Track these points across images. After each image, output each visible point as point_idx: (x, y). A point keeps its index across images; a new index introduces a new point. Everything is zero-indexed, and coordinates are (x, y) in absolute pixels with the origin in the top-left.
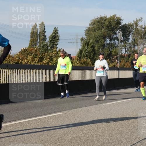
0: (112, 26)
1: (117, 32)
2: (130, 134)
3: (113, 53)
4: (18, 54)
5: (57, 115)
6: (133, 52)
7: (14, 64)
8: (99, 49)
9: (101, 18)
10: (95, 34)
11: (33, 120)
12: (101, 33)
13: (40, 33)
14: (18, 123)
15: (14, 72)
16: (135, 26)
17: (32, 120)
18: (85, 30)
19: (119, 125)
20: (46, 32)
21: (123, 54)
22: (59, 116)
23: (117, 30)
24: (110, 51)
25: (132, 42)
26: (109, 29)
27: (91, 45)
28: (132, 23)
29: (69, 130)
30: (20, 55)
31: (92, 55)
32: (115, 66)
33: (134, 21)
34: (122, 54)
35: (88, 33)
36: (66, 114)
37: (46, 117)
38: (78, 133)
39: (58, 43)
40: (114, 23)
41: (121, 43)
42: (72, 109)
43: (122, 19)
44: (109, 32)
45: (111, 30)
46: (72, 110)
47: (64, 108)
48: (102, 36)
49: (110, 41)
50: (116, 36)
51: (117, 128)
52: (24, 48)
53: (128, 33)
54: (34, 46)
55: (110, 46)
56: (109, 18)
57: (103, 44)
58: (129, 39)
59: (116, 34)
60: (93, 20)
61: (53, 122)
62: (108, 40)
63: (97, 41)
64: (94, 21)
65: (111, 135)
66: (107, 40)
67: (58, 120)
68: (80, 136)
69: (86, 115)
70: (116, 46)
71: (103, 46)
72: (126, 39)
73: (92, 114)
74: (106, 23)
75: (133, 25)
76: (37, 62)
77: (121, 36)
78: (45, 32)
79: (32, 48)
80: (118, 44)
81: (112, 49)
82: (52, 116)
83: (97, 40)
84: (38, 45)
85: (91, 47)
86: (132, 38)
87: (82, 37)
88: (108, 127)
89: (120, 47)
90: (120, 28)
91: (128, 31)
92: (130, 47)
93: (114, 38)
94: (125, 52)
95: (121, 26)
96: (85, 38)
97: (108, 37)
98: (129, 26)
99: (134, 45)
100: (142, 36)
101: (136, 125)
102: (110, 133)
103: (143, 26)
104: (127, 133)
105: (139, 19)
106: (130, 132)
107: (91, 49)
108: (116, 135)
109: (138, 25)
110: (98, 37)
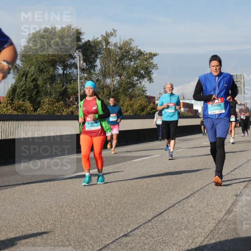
1: (75, 54)
2: (99, 228)
3: (70, 91)
6: (103, 89)
8: (46, 83)
10: (37, 59)
12: (48, 57)
16: (104, 44)
19: (81, 215)
24: (65, 87)
25: (101, 71)
27: (32, 78)
28: (99, 40)
31: (33, 95)
32: (72, 112)
33: (102, 35)
35: (26, 57)
41: (82, 74)
43: (82, 32)
44: (61, 55)
48: (50, 62)
49: (64, 70)
50: (73, 61)
51: (77, 220)
53: (93, 56)
57: (51, 75)
58: (96, 66)
59: (74, 58)
62: (60, 68)
63: (41, 71)
66: (58, 68)
69: (24, 200)
70: (73, 78)
71: (53, 79)
72: (91, 67)
73: (35, 197)
75: (100, 42)
77: (82, 62)
80: (77, 74)
81: (67, 83)
83: (41, 68)
85: (33, 81)
86: (101, 65)
88: (61, 218)
89: (80, 80)
90: (79, 48)
91: (93, 53)
92: (97, 80)
93: (70, 65)
95: (81, 44)
96: (21, 65)
97: (60, 63)
98: (95, 44)
99: (105, 76)
100: (117, 62)
101: (109, 212)
102: (65, 228)
103: (118, 45)
104: (95, 228)
105: (111, 33)
106: (99, 226)
107: (31, 83)
108: (75, 232)
109: (109, 43)
110: (43, 63)
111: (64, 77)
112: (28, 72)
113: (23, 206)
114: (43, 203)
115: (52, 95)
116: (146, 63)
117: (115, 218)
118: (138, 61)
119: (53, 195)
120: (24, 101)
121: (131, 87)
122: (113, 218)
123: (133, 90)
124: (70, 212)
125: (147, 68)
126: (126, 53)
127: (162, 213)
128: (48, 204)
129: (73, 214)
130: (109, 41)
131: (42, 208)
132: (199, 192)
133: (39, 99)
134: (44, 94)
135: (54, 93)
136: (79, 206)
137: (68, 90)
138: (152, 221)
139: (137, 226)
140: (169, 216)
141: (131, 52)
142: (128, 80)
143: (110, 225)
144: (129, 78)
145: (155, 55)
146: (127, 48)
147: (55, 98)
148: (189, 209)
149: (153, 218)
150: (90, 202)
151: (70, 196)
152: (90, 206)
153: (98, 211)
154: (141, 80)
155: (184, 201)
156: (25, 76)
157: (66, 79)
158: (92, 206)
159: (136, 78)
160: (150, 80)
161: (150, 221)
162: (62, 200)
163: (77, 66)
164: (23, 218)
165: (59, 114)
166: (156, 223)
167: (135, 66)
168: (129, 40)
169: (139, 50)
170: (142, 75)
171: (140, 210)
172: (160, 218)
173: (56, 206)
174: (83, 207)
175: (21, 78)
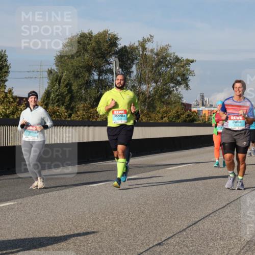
0: (102, 49)
1: (112, 60)
2: (132, 236)
5: (5, 206)
6: (138, 95)
8: (81, 88)
9: (83, 36)
10: (72, 64)
12: (84, 62)
16: (141, 49)
18: (56, 55)
19: (114, 222)
22: (9, 208)
23: (111, 56)
24: (99, 93)
25: (137, 76)
26: (97, 54)
27: (65, 83)
28: (135, 45)
29: (26, 233)
31: (67, 100)
33: (139, 41)
35: (61, 62)
36: (21, 204)
39: (7, 78)
40: (106, 45)
42: (32, 196)
43: (119, 37)
44: (97, 60)
45: (101, 57)
46: (32, 198)
47: (17, 194)
48: (85, 67)
49: (99, 75)
50: (109, 67)
51: (110, 227)
53: (129, 62)
55: (100, 84)
56: (96, 36)
57: (87, 80)
58: (132, 72)
59: (110, 64)
60: (69, 39)
62: (95, 74)
63: (76, 76)
65: (99, 240)
66: (93, 74)
67: (6, 216)
69: (57, 206)
70: (109, 84)
71: (88, 84)
72: (126, 73)
73: (68, 203)
74: (91, 44)
75: (137, 48)
77: (118, 68)
80: (113, 80)
81: (102, 89)
83: (76, 73)
85: (66, 86)
86: (137, 71)
87: (50, 69)
88: (94, 225)
90: (116, 53)
91: (129, 59)
92: (133, 87)
93: (105, 70)
95: (118, 50)
96: (56, 70)
97: (96, 68)
98: (131, 49)
99: (140, 83)
100: (153, 68)
101: (142, 220)
103: (155, 51)
104: (128, 236)
105: (148, 38)
106: (132, 234)
107: (65, 88)
108: (108, 240)
109: (146, 48)
110: (78, 69)
111: (99, 82)
112: (61, 77)
113: (57, 211)
114: (76, 210)
115: (87, 100)
116: (182, 69)
117: (149, 226)
118: (175, 68)
119: (86, 202)
120: (58, 106)
121: (167, 94)
122: (147, 226)
123: (169, 97)
124: (103, 219)
125: (184, 75)
126: (163, 59)
127: (197, 222)
128: (81, 210)
129: (106, 221)
130: (146, 47)
132: (236, 202)
133: (73, 104)
134: (79, 99)
135: (88, 99)
136: (112, 213)
138: (187, 230)
139: (171, 235)
140: (204, 226)
141: (168, 58)
142: (165, 87)
143: (144, 233)
144: (165, 84)
145: (192, 61)
146: (164, 54)
147: (90, 104)
148: (225, 220)
149: (188, 228)
150: (124, 209)
151: (104, 203)
153: (131, 218)
154: (177, 87)
155: (220, 211)
156: (58, 81)
157: (101, 84)
158: (125, 214)
159: (172, 85)
160: (187, 86)
161: (184, 230)
162: (96, 207)
163: (113, 72)
164: (56, 224)
165: (94, 120)
166: (191, 233)
167: (172, 72)
168: (166, 46)
169: (177, 57)
170: (178, 81)
171: (174, 219)
172: (195, 227)
173: (89, 213)
174: (117, 214)
175: (54, 83)
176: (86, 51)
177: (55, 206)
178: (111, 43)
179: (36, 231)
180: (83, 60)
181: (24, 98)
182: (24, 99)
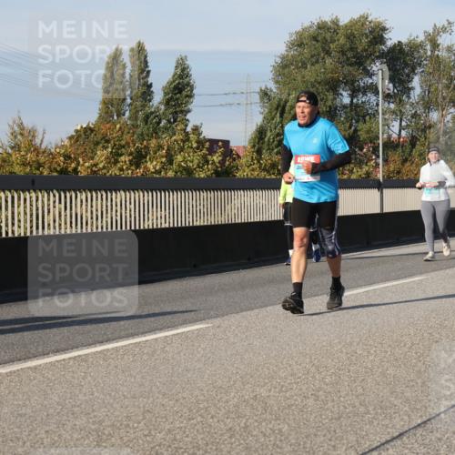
0: (357, 48)
1: (375, 68)
2: (420, 384)
3: (363, 135)
4: (67, 142)
5: (192, 331)
6: (424, 130)
7: (55, 174)
9: (322, 26)
10: (304, 77)
11: (116, 349)
12: (324, 73)
13: (131, 76)
14: (70, 359)
15: (54, 202)
16: (428, 47)
17: (113, 349)
18: (274, 64)
19: (385, 360)
20: (151, 74)
21: (395, 136)
22: (199, 334)
23: (373, 60)
24: (353, 128)
25: (423, 98)
26: (348, 59)
28: (419, 40)
30: (71, 145)
32: (368, 174)
33: (425, 32)
34: (389, 137)
35: (284, 75)
36: (218, 327)
37: (156, 339)
38: (258, 386)
39: (190, 107)
40: (365, 40)
41: (386, 103)
42: (237, 313)
43: (388, 27)
44: (347, 69)
45: (356, 63)
46: (238, 316)
47: (212, 309)
48: (327, 82)
49: (352, 96)
50: (370, 81)
51: (378, 368)
52: (84, 126)
53: (406, 71)
54: (115, 118)
55: (353, 113)
56: (346, 25)
57: (330, 107)
58: (413, 88)
59: (371, 75)
60: (297, 33)
61: (179, 353)
62: (345, 94)
64: (300, 35)
65: (360, 390)
66: (341, 95)
67: (195, 348)
68: (264, 394)
69: (282, 331)
70: (370, 112)
71: (331, 113)
72: (402, 91)
74: (338, 40)
75: (421, 45)
76: (128, 169)
77: (387, 81)
78: (149, 72)
79: (108, 126)
80: (378, 105)
81: (357, 121)
82: (178, 334)
84: (127, 114)
86: (421, 86)
87: (263, 88)
88: (350, 365)
89: (383, 114)
90: (382, 56)
91: (407, 65)
92: (415, 115)
93: (364, 87)
94: (400, 131)
95: (386, 49)
96: (275, 90)
97: (346, 85)
98: (411, 48)
99: (427, 108)
100: (452, 80)
102: (358, 383)
104: (411, 384)
105: (443, 26)
106: (419, 381)
108: (376, 391)
109: (439, 45)
110: (314, 86)
111: (351, 110)
112: (286, 102)
113: (282, 340)
114: (316, 338)
119: (334, 324)
124: (365, 353)
128: (326, 338)
129: (371, 358)
130: (439, 42)
131: (314, 344)
136: (381, 343)
137: (359, 133)
150: (402, 336)
151: (366, 325)
152: (402, 345)
153: (416, 353)
156: (280, 109)
157: (356, 113)
158: (405, 345)
162: (351, 332)
163: (377, 88)
164: (282, 363)
165: (345, 177)
173: (340, 343)
174: (390, 346)
175: (273, 114)
176: (328, 53)
177: (279, 331)
178: (374, 38)
179: (247, 374)
180: (323, 70)
181: (218, 141)
182: (220, 144)
